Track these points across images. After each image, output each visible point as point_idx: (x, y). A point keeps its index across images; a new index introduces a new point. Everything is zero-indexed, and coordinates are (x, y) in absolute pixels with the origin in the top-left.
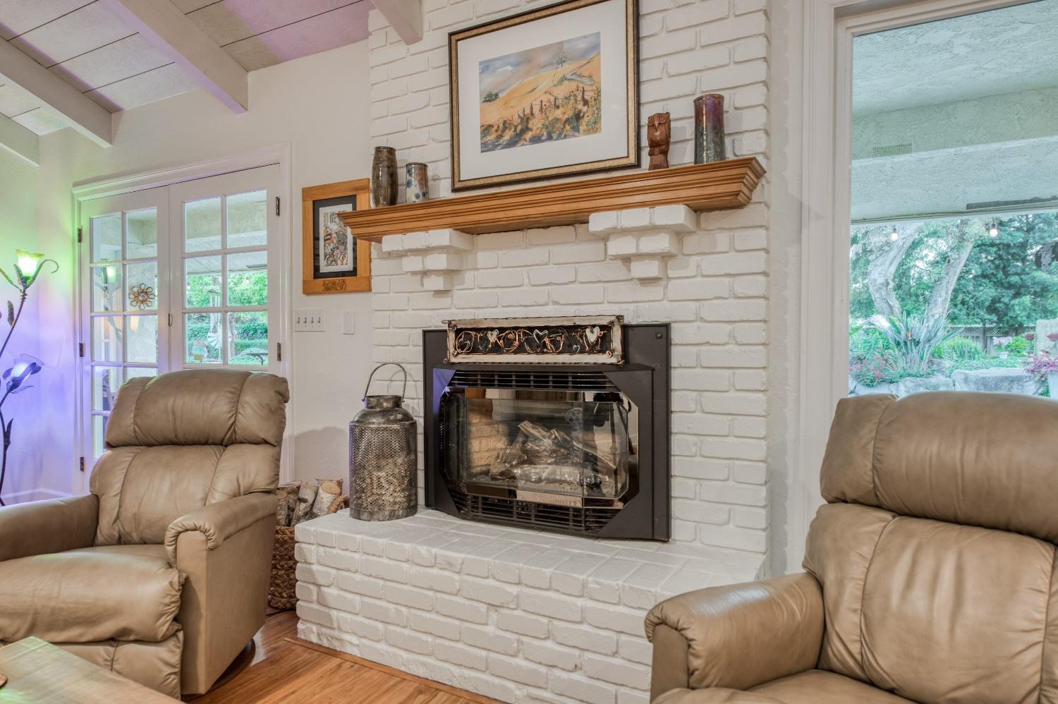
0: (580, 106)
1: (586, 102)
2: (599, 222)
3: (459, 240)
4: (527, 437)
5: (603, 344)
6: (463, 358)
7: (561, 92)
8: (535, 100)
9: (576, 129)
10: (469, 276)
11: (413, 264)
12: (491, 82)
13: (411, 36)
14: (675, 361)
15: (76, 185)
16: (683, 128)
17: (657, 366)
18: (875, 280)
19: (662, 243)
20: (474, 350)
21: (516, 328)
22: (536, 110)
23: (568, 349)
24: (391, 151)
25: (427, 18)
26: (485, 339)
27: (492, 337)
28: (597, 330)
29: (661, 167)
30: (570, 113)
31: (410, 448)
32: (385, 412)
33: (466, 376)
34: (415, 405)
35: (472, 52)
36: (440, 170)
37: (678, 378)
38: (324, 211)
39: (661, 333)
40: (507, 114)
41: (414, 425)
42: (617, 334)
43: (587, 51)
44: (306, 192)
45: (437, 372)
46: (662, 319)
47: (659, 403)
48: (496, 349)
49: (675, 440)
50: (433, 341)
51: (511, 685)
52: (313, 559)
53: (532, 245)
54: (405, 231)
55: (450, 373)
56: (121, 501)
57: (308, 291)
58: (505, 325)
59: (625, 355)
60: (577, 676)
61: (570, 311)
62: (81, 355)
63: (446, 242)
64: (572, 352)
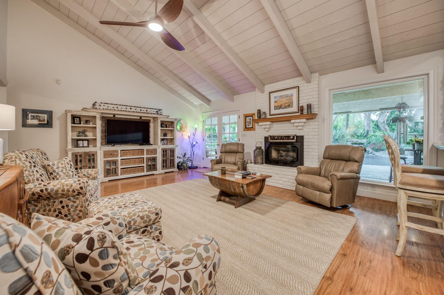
0: (290, 104)
1: (291, 103)
2: (292, 121)
3: (271, 123)
4: (281, 153)
5: (293, 139)
6: (271, 141)
7: (287, 102)
8: (282, 103)
9: (289, 107)
10: (272, 128)
11: (264, 127)
12: (276, 100)
13: (263, 92)
14: (304, 141)
15: (202, 113)
16: (305, 107)
17: (301, 142)
18: (380, 121)
19: (302, 124)
20: (273, 140)
21: (280, 136)
22: (283, 104)
23: (288, 139)
24: (260, 110)
25: (265, 89)
26: (275, 138)
27: (276, 138)
28: (292, 137)
29: (302, 114)
30: (288, 105)
31: (263, 154)
32: (259, 149)
33: (271, 143)
34: (263, 148)
35: (273, 95)
36: (268, 112)
37: (305, 144)
38: (247, 118)
39: (302, 137)
40: (278, 104)
41: (263, 151)
42: (295, 137)
43: (291, 96)
44: (244, 115)
45: (267, 143)
46: (302, 135)
47: (302, 147)
48: (276, 139)
49: (304, 153)
50: (266, 139)
51: (280, 185)
52: (249, 169)
53: (282, 124)
54: (262, 122)
55: (269, 143)
56: (224, 160)
57: (244, 130)
58: (278, 136)
59: (297, 140)
60: (289, 183)
61: (288, 134)
62: (203, 141)
63: (269, 124)
64: (288, 140)
